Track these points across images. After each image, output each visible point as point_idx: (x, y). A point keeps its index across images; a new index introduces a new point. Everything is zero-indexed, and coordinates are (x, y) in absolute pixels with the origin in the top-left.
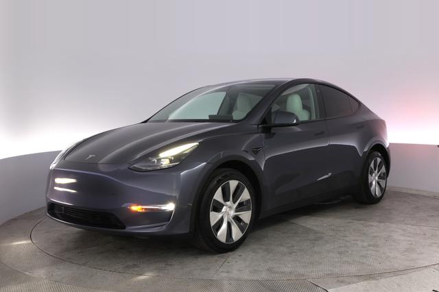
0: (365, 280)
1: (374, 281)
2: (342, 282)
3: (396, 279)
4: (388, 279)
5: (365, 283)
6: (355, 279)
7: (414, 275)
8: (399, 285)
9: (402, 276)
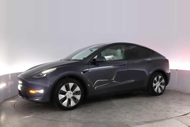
0: (147, 123)
1: (151, 124)
3: (160, 123)
4: (157, 123)
6: (144, 123)
7: (167, 121)
8: (161, 125)
9: (162, 122)
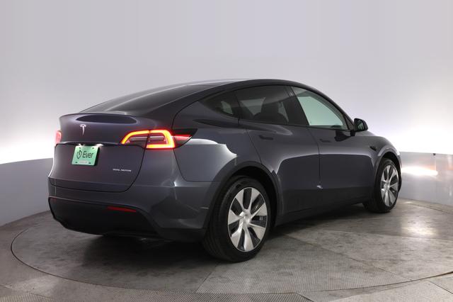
2: (335, 295)
5: (358, 296)
